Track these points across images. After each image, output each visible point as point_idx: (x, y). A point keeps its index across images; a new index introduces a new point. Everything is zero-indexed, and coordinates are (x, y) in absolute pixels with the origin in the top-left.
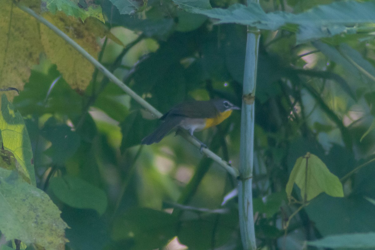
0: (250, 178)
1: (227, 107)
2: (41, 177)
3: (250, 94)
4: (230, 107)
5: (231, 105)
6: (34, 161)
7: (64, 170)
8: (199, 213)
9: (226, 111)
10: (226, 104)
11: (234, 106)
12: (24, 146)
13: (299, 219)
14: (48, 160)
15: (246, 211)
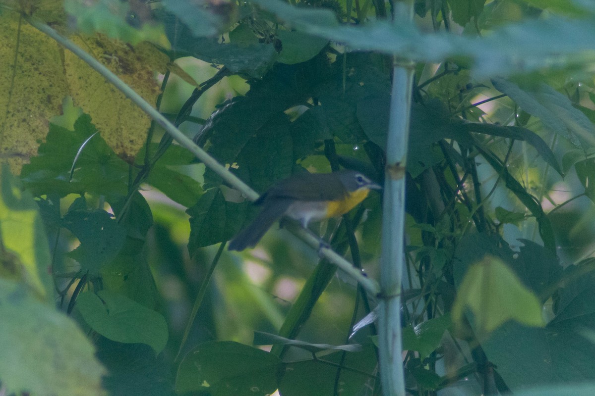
0: (398, 295)
1: (361, 184)
2: (63, 294)
3: (398, 164)
4: (365, 184)
5: (367, 180)
6: (52, 270)
7: (98, 282)
8: (314, 350)
9: (359, 191)
10: (360, 179)
11: (371, 184)
12: (37, 244)
13: (471, 361)
14: (75, 266)
15: (390, 348)
